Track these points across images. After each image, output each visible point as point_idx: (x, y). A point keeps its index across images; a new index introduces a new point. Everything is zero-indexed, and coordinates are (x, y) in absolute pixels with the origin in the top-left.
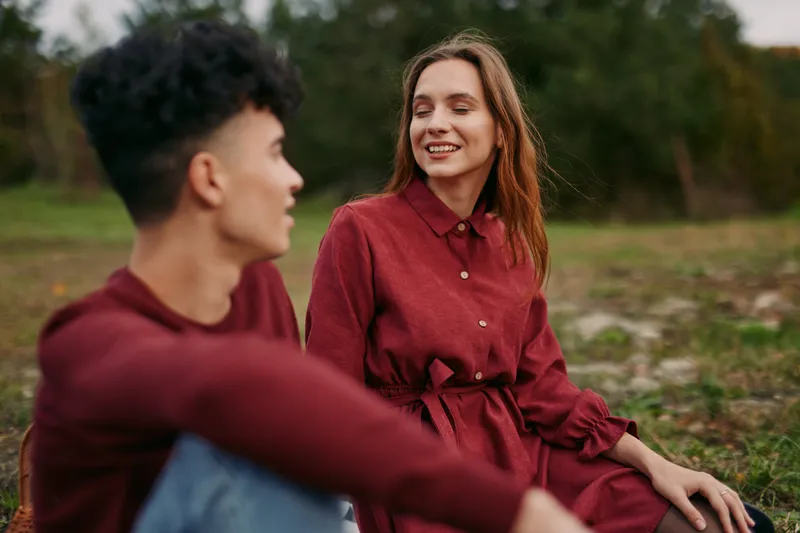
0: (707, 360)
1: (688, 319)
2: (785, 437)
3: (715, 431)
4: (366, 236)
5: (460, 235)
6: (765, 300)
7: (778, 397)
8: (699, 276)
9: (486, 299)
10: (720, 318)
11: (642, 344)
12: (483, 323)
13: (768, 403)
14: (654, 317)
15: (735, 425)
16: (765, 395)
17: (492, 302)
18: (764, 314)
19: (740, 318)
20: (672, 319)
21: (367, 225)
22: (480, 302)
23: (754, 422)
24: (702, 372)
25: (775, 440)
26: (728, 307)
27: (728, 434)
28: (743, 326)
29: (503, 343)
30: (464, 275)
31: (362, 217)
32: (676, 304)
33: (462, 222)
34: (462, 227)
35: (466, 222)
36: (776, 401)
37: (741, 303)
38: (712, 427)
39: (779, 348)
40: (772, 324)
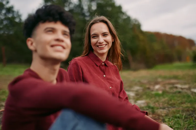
0: (148, 100)
1: (141, 91)
2: (171, 118)
3: (155, 117)
4: (80, 66)
5: (103, 66)
6: (157, 87)
7: (166, 109)
8: (139, 82)
9: (110, 81)
10: (148, 91)
11: (131, 97)
12: (111, 88)
13: (165, 110)
14: (133, 91)
15: (159, 115)
16: (164, 108)
17: (112, 82)
18: (157, 90)
19: (153, 91)
20: (137, 91)
21: (81, 64)
22: (109, 82)
23: (163, 115)
24: (148, 103)
25: (169, 119)
26: (149, 88)
27: (158, 117)
28: (153, 93)
29: (116, 92)
30: (104, 76)
31: (79, 61)
32: (137, 88)
33: (103, 62)
34: (103, 64)
35: (104, 62)
36: (166, 110)
37: (152, 87)
38: (154, 116)
39: (164, 98)
40: (160, 92)
